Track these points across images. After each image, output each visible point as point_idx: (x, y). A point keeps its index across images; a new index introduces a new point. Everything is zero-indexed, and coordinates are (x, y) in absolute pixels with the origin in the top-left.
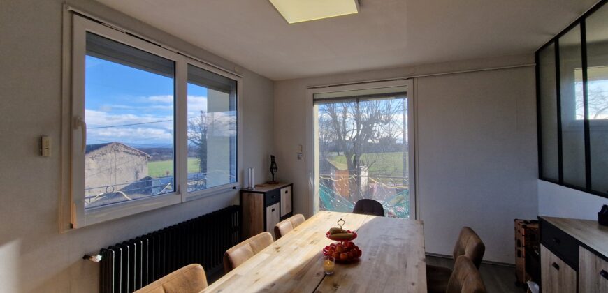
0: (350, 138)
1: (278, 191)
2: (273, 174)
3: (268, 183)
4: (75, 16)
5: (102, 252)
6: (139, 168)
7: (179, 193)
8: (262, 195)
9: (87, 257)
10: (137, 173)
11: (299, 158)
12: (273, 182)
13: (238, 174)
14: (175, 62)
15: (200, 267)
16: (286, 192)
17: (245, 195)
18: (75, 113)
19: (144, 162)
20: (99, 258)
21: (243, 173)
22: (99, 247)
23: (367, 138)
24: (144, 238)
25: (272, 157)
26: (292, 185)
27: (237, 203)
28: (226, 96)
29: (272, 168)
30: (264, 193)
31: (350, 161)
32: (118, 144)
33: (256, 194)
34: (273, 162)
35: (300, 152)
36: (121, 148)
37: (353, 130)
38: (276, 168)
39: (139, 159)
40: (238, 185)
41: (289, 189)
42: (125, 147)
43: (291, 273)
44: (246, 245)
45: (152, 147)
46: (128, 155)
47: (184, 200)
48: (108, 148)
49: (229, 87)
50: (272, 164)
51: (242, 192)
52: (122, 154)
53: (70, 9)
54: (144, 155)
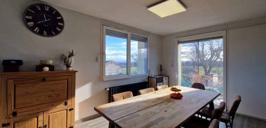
0: (207, 59)
1: (163, 78)
2: (161, 72)
3: (159, 75)
4: (104, 26)
5: (109, 88)
6: (118, 70)
7: (128, 75)
8: (156, 79)
9: (106, 89)
10: (117, 71)
11: (172, 66)
12: (161, 75)
13: (148, 71)
14: (127, 34)
15: (132, 93)
16: (166, 79)
17: (150, 78)
18: (103, 51)
19: (119, 68)
20: (108, 89)
21: (149, 70)
22: (108, 87)
23: (217, 59)
24: (119, 86)
25: (161, 65)
26: (168, 76)
27: (147, 81)
28: (143, 43)
29: (161, 70)
30: (156, 78)
31: (207, 70)
32: (112, 61)
33: (153, 78)
34: (161, 67)
35: (172, 64)
36: (113, 63)
37: (209, 55)
38: (162, 70)
39: (118, 67)
40: (147, 75)
41: (167, 78)
42: (114, 62)
43: (156, 98)
44: (145, 90)
45: (122, 62)
46: (115, 65)
47: (130, 77)
48: (109, 62)
49: (144, 40)
50: (161, 68)
51: (149, 77)
52: (113, 65)
53: (103, 24)
54: (120, 65)
